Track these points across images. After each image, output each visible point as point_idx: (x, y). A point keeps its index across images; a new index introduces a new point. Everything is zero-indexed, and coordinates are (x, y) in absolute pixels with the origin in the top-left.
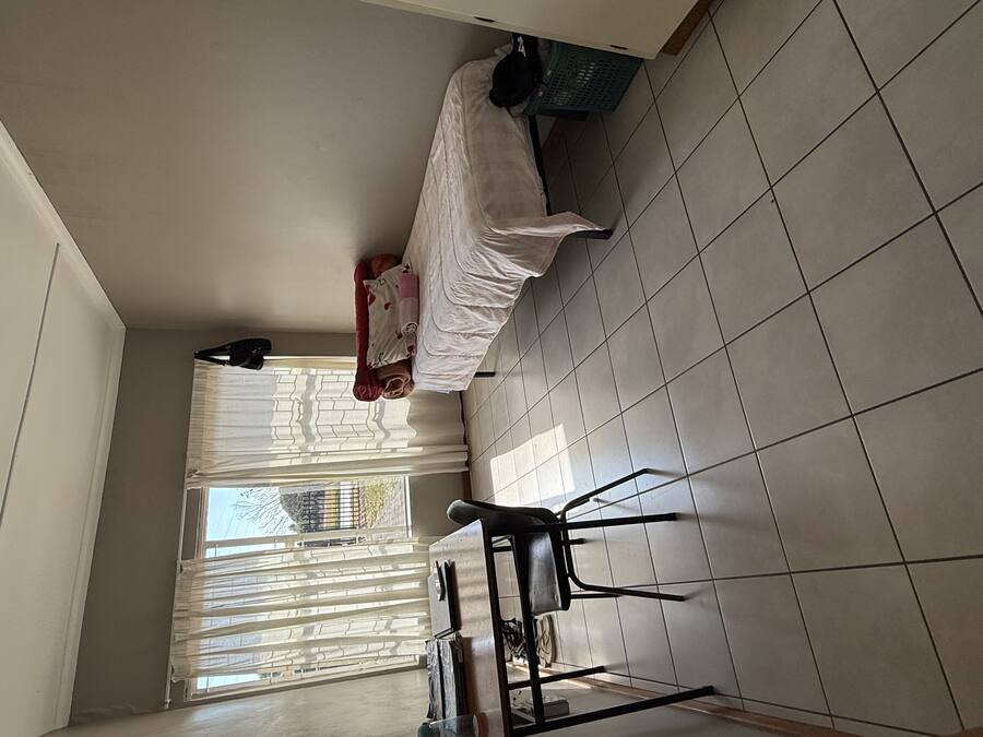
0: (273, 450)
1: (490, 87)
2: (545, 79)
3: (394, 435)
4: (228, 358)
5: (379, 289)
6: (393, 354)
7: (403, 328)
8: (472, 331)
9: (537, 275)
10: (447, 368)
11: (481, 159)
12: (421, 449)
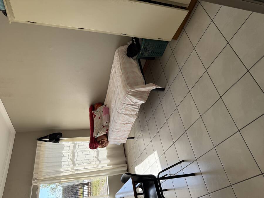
0: (62, 169)
1: (127, 52)
2: (141, 49)
3: (102, 162)
4: (48, 140)
5: (97, 113)
6: (102, 132)
7: (105, 124)
8: (126, 122)
9: (144, 102)
10: (119, 135)
11: (125, 71)
12: (111, 166)
